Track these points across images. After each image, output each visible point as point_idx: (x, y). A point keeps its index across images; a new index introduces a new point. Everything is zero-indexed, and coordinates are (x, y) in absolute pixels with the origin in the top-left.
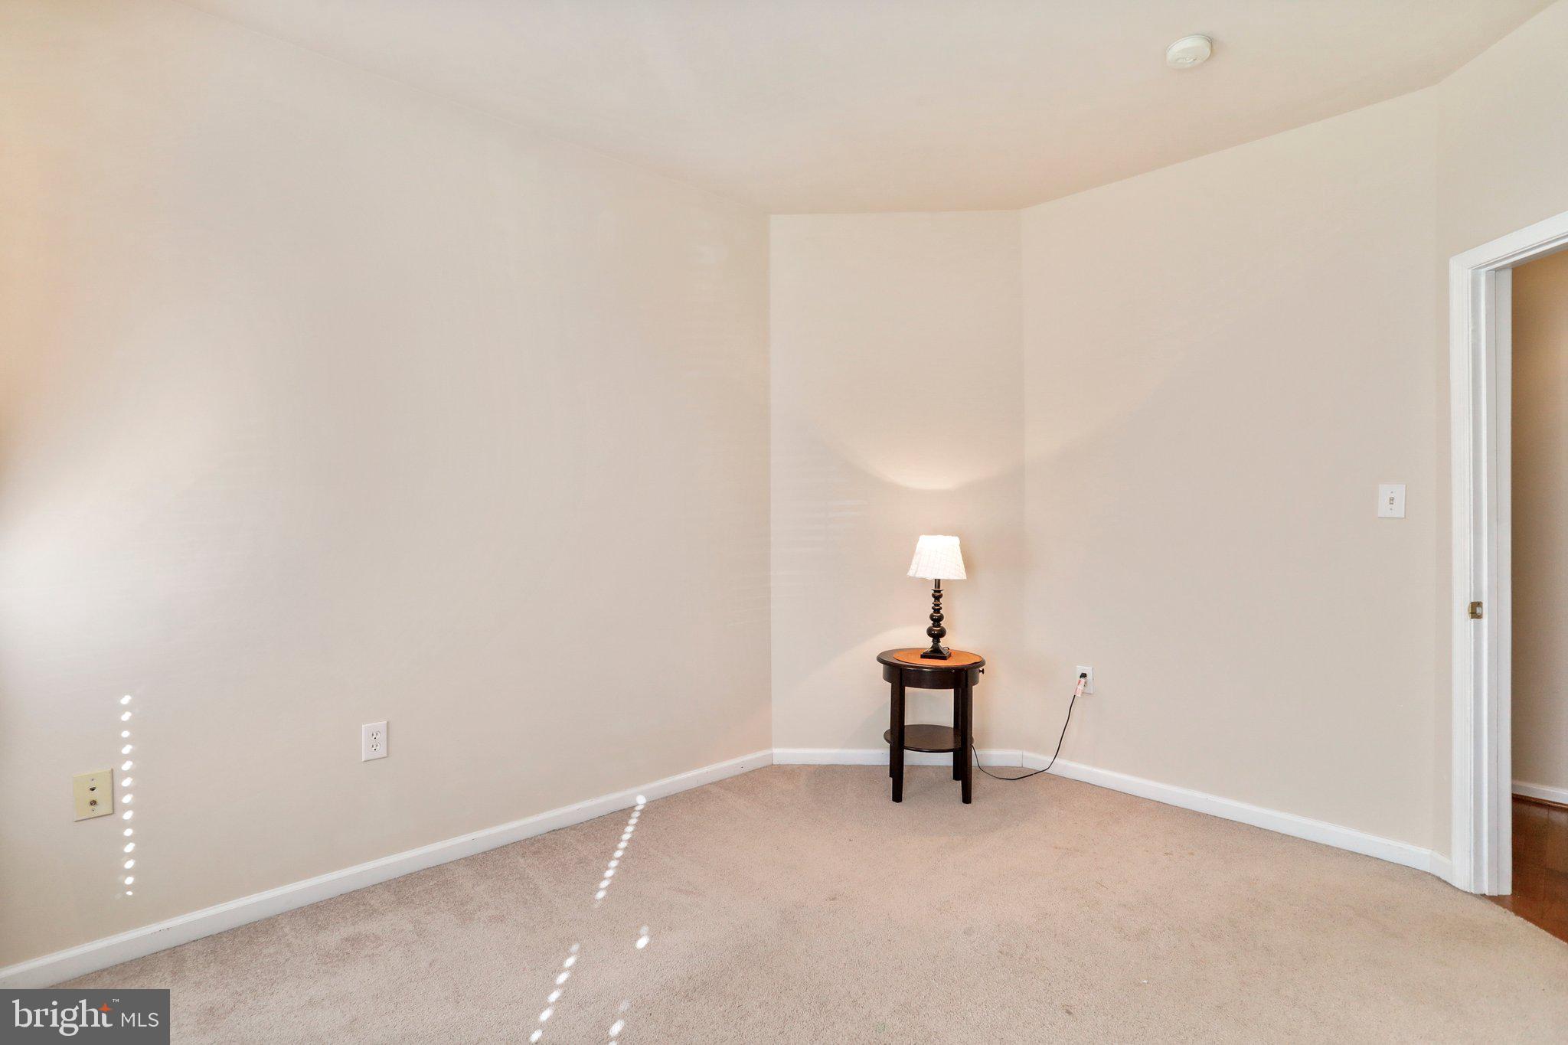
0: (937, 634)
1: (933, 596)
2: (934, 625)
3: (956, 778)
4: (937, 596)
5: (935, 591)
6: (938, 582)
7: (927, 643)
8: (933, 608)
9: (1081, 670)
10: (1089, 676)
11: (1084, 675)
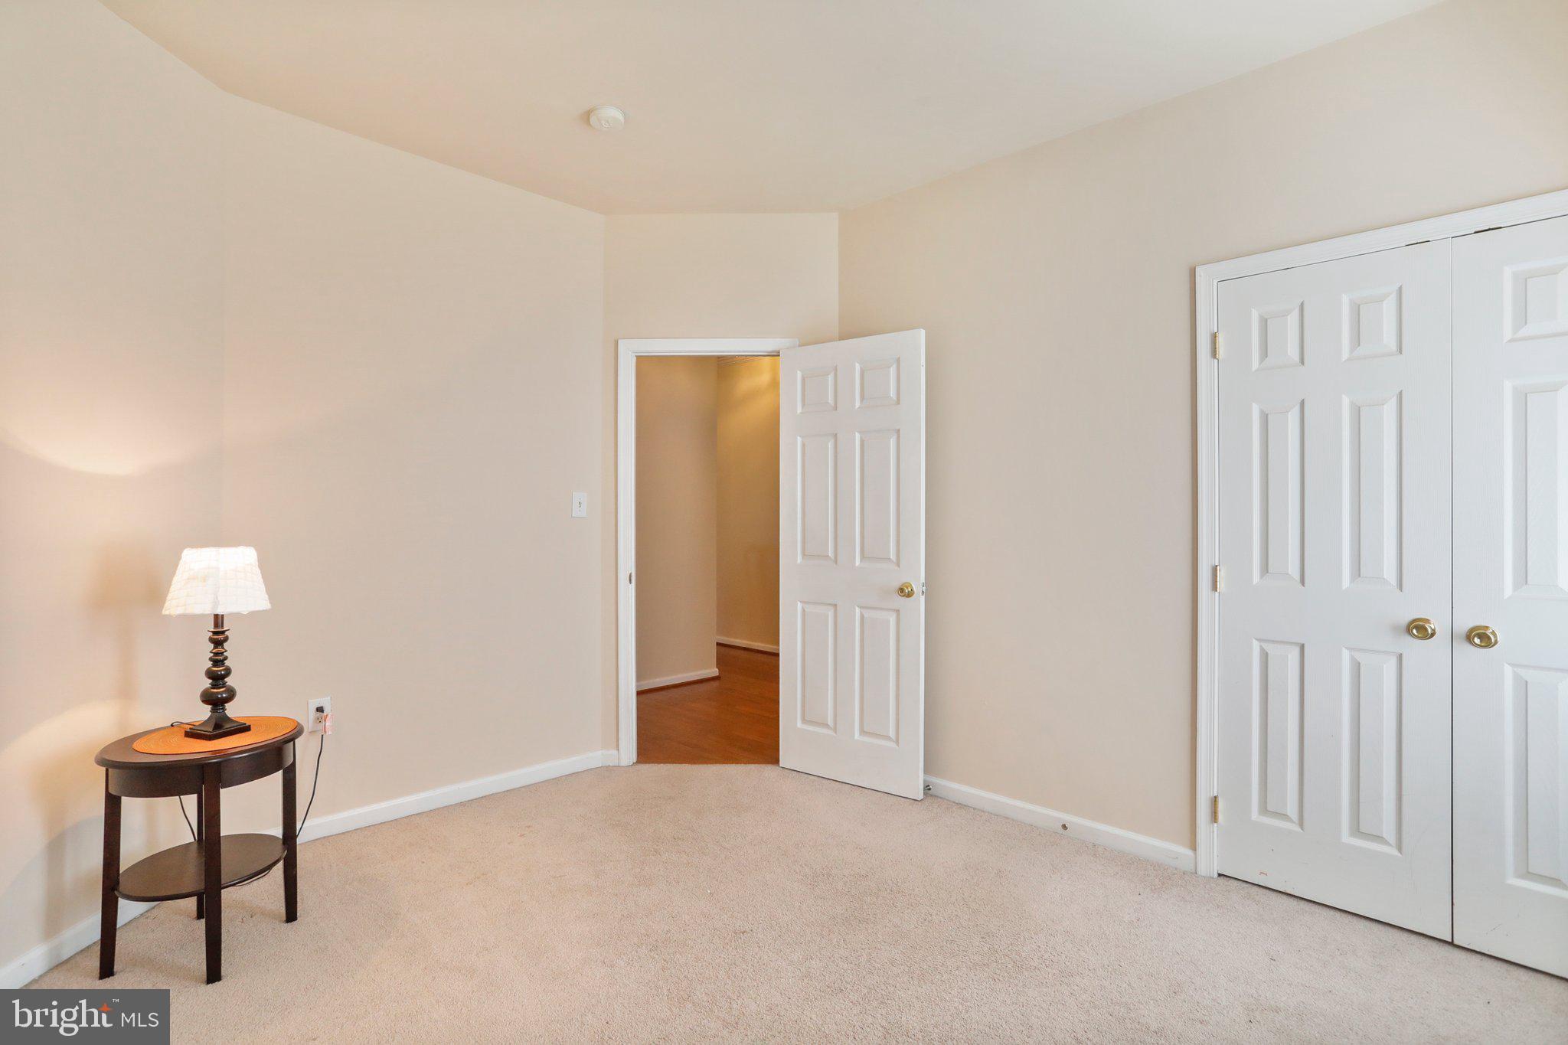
0: (217, 695)
1: (211, 640)
2: (214, 686)
3: (199, 916)
4: (218, 639)
5: (215, 633)
6: (218, 620)
7: (203, 713)
8: (211, 659)
9: (315, 703)
10: (327, 710)
11: (320, 710)
